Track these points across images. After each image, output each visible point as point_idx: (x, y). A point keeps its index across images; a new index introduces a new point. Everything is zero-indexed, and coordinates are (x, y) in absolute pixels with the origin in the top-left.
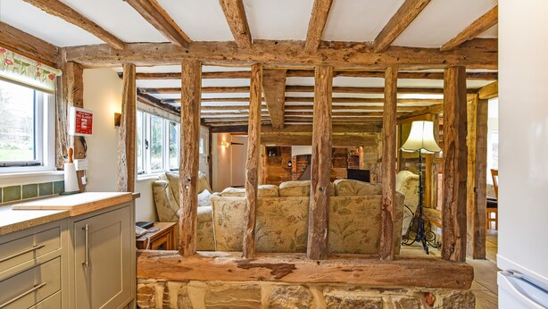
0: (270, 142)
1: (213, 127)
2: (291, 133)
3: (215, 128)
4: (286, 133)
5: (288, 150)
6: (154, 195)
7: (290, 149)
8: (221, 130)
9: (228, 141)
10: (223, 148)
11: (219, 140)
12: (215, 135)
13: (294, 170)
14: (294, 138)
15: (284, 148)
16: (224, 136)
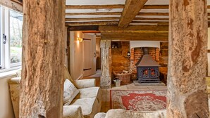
0: (115, 38)
1: (70, 27)
2: (132, 32)
3: (71, 27)
4: (128, 32)
5: (127, 44)
6: (10, 93)
7: (128, 43)
8: (76, 29)
9: (81, 37)
10: (78, 42)
11: (75, 37)
12: (72, 33)
13: (132, 58)
14: (134, 35)
15: (124, 42)
16: (78, 33)
